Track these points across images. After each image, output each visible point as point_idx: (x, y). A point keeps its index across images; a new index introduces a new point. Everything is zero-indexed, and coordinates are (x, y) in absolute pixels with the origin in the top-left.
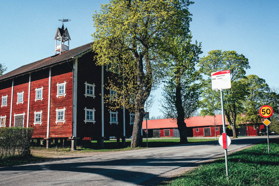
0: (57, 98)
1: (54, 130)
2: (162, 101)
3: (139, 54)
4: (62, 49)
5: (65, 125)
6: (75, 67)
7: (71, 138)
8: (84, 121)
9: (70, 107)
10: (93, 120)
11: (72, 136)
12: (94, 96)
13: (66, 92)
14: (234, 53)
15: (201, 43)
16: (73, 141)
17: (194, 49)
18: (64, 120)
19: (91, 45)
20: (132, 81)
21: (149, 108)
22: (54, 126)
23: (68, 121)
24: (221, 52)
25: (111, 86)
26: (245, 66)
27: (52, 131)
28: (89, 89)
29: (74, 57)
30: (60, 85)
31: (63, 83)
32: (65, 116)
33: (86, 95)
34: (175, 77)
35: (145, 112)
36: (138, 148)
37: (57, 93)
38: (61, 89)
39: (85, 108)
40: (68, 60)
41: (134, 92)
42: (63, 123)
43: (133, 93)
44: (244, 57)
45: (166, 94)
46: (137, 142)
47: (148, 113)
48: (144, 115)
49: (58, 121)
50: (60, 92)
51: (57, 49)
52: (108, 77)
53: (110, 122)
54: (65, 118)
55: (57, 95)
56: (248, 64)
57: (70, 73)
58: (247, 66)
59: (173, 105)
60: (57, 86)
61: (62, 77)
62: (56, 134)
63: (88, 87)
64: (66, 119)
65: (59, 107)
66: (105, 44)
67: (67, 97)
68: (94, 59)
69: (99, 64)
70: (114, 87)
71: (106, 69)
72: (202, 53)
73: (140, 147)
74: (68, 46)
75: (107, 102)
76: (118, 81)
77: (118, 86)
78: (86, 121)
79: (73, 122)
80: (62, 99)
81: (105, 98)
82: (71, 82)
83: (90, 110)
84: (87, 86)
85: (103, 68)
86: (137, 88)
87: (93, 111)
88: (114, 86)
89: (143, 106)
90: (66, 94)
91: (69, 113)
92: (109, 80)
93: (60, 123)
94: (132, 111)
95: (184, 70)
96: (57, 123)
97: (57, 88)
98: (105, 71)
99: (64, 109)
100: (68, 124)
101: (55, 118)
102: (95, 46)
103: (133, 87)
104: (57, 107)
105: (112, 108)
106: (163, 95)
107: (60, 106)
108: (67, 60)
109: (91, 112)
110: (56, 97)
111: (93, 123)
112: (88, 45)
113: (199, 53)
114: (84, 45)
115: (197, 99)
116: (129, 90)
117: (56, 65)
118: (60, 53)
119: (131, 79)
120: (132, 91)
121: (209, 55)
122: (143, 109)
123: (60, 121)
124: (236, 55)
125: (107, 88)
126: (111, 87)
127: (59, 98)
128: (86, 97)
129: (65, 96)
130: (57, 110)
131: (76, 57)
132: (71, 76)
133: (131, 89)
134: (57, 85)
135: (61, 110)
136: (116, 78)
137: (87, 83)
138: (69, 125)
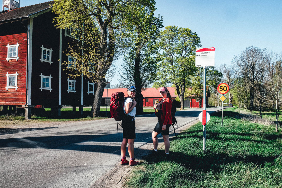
0: (8, 61)
1: (4, 96)
2: (120, 71)
3: (103, 21)
4: (11, 5)
5: (17, 91)
6: (30, 28)
7: (25, 106)
8: (40, 88)
9: (25, 73)
10: (50, 88)
11: (26, 104)
12: (51, 61)
13: (18, 55)
14: (188, 31)
15: (163, 17)
16: (27, 110)
17: (155, 23)
18: (16, 86)
19: (50, 4)
20: (94, 49)
21: (111, 78)
22: (4, 92)
23: (21, 87)
24: (177, 28)
25: (71, 52)
26: (197, 44)
27: (1, 97)
28: (46, 54)
29: (29, 16)
30: (11, 47)
31: (15, 45)
32: (18, 82)
33: (42, 60)
34: (136, 49)
35: (107, 82)
36: (98, 118)
37: (7, 55)
38: (13, 52)
39: (41, 75)
40: (22, 18)
41: (96, 60)
42: (15, 90)
43: (95, 62)
44: (197, 35)
45: (125, 65)
46: (97, 112)
47: (109, 83)
48: (105, 85)
49: (9, 87)
50: (11, 55)
51: (5, 5)
52: (69, 43)
53: (67, 91)
54: (17, 85)
55: (8, 58)
56: (200, 42)
57: (24, 34)
58: (199, 44)
59: (131, 77)
60: (7, 48)
61: (13, 38)
62: (6, 102)
63: (45, 52)
64: (19, 85)
65: (10, 71)
66: (67, 6)
67: (19, 60)
68: (53, 22)
69: (59, 27)
70: (75, 54)
71: (65, 34)
72: (163, 27)
73: (100, 117)
74: (19, 2)
75: (66, 70)
76: (79, 48)
77: (79, 53)
78: (41, 88)
79: (27, 89)
80: (14, 63)
81: (64, 64)
82: (25, 44)
83: (46, 77)
84: (44, 50)
85: (61, 32)
86: (100, 57)
87: (50, 77)
88: (75, 52)
89: (105, 76)
90: (18, 58)
91: (22, 78)
92: (69, 46)
93: (12, 89)
94: (93, 80)
95: (145, 42)
96: (8, 89)
97: (7, 50)
98: (63, 36)
99: (16, 74)
100: (21, 90)
101: (6, 83)
102: (56, 6)
103: (96, 56)
104: (7, 71)
105: (72, 76)
106: (122, 65)
107: (12, 70)
108: (20, 19)
109: (48, 79)
110: (6, 60)
111: (49, 90)
112: (47, 4)
113: (160, 26)
114: (39, 4)
115: (155, 72)
116: (91, 59)
117: (5, 23)
118: (9, 9)
119: (94, 47)
120: (94, 59)
121: (166, 30)
122: (104, 79)
123: (11, 87)
124: (190, 32)
125: (67, 54)
126: (71, 54)
127: (10, 61)
128: (42, 62)
129: (17, 60)
130: (7, 75)
131: (32, 16)
132: (26, 37)
133: (93, 57)
134: (7, 46)
135: (12, 75)
136: (77, 44)
137: (43, 47)
138: (22, 92)
